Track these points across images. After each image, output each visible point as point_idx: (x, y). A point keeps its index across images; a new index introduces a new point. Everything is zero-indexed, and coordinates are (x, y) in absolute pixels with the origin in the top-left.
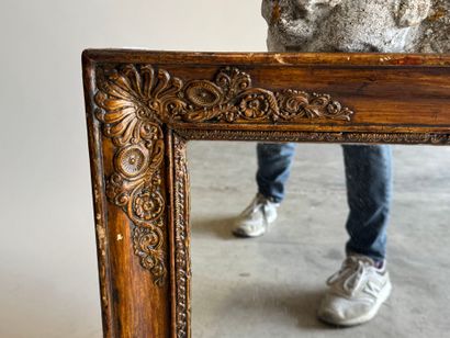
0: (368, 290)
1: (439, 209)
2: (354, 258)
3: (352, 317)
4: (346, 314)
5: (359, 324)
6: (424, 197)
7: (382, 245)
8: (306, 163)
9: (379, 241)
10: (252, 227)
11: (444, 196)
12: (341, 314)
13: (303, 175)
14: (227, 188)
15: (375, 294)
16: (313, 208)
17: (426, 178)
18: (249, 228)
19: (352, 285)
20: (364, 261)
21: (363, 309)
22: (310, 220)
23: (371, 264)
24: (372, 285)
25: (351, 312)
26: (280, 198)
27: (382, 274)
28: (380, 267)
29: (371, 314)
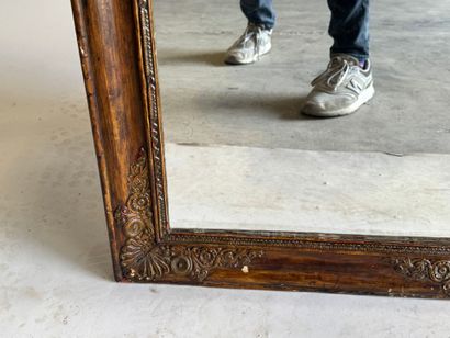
0: (350, 86)
1: (434, 42)
2: (339, 58)
3: (332, 108)
4: (326, 105)
5: (339, 116)
6: (421, 34)
7: (366, 41)
8: (306, 13)
9: (363, 36)
10: (243, 55)
11: (442, 33)
12: (322, 105)
13: (301, 21)
14: (223, 33)
15: (358, 91)
16: (308, 44)
17: (426, 22)
18: (240, 55)
19: (334, 82)
20: (349, 61)
21: (344, 102)
22: (303, 52)
23: (355, 64)
24: (355, 83)
25: (332, 104)
26: (272, 24)
27: (366, 75)
28: (365, 68)
29: (351, 108)
